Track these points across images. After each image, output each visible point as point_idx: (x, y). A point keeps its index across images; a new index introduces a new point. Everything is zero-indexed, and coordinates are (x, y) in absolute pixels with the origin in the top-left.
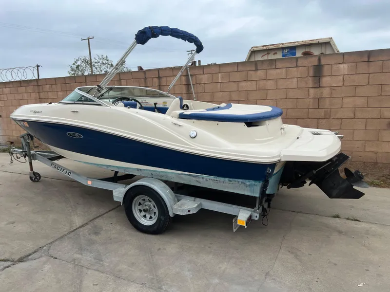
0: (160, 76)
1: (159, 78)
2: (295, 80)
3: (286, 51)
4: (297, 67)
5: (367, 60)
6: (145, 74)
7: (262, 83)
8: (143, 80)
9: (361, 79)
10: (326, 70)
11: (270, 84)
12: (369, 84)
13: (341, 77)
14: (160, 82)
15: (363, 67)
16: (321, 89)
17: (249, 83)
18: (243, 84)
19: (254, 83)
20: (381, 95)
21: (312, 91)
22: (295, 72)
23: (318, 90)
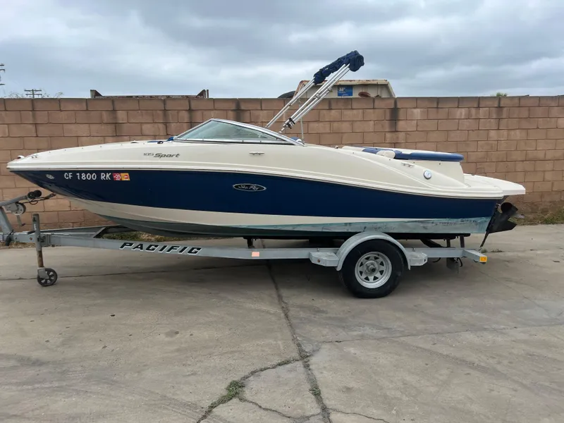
0: (193, 108)
1: (190, 110)
2: (372, 123)
3: (342, 90)
4: (373, 108)
5: (435, 106)
6: (165, 104)
7: (335, 125)
8: (160, 113)
9: (431, 125)
10: (401, 114)
11: (345, 127)
12: (438, 130)
13: (415, 122)
14: (191, 118)
15: (433, 114)
16: (397, 133)
17: (321, 124)
18: (313, 125)
19: (327, 125)
20: (447, 141)
21: (388, 135)
22: (372, 114)
23: (393, 134)
